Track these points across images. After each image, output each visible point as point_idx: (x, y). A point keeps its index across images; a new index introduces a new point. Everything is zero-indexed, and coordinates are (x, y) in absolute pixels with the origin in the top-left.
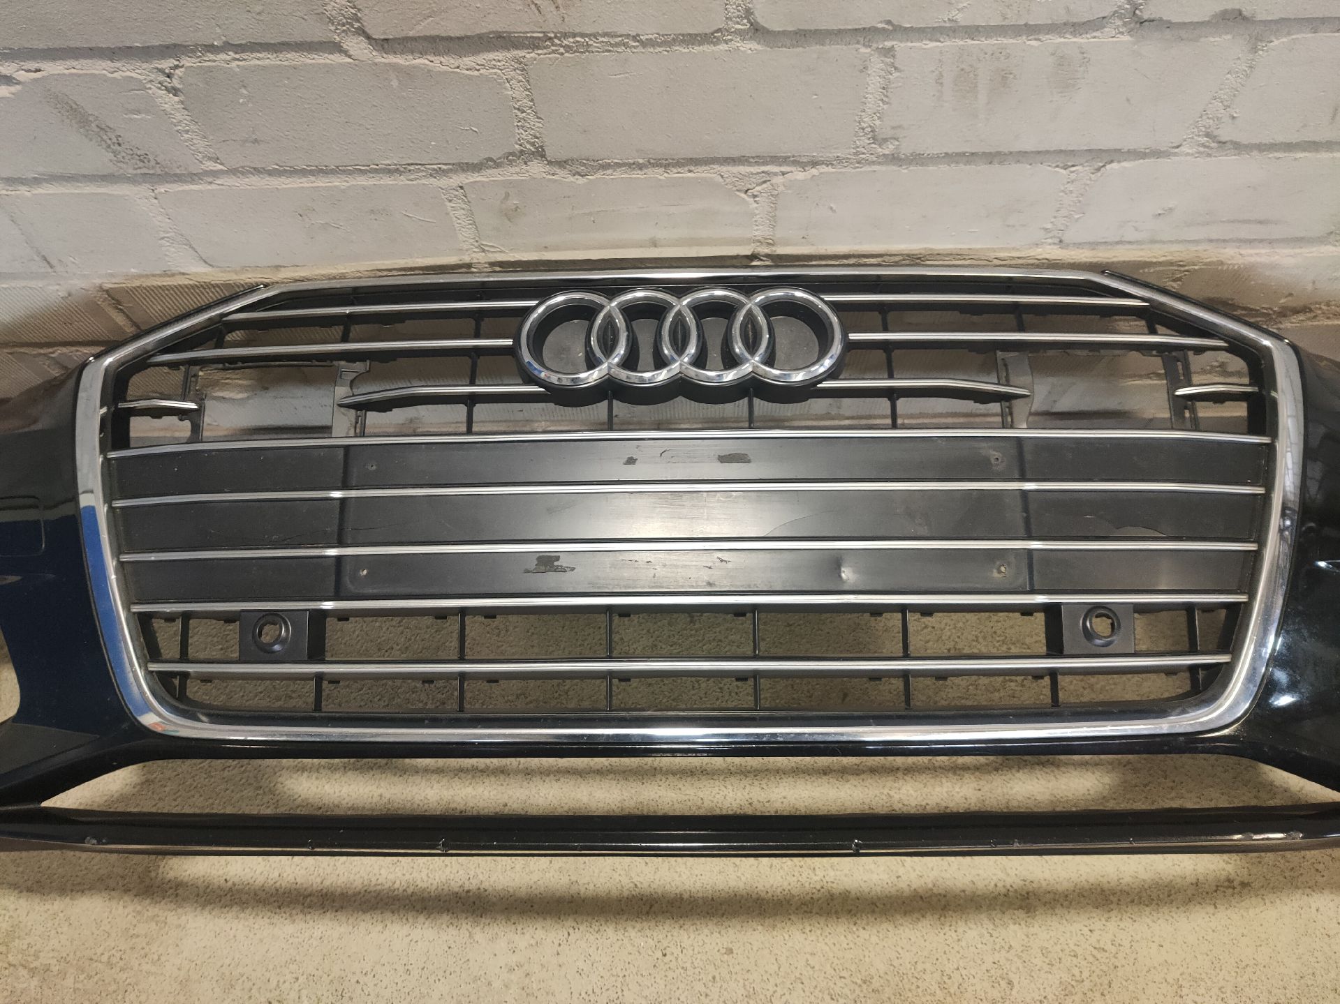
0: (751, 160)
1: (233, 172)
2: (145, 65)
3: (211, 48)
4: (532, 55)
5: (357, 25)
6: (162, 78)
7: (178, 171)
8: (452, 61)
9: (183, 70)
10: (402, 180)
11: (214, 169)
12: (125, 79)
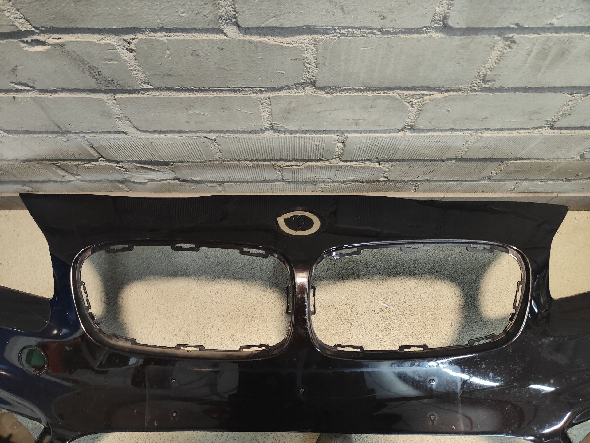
0: (417, 89)
1: (157, 89)
2: (117, 37)
3: (154, 30)
4: (323, 37)
5: (234, 20)
6: (125, 44)
7: (128, 89)
8: (280, 39)
9: (137, 40)
10: (240, 95)
11: (147, 87)
12: (106, 44)
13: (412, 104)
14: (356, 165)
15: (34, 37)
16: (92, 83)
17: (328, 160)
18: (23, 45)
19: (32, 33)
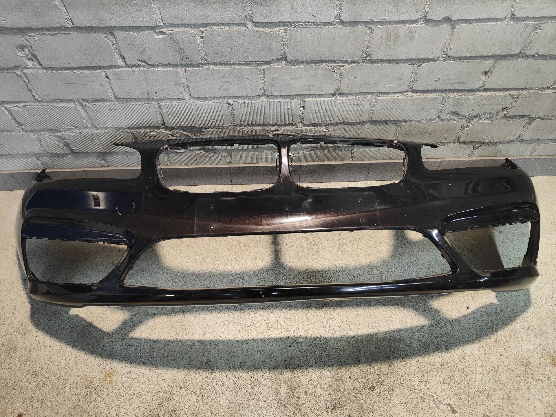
0: (337, 61)
1: (209, 64)
2: (198, 29)
3: (216, 25)
4: (289, 28)
5: (251, 19)
6: (201, 33)
7: (194, 63)
8: (270, 29)
9: (207, 31)
10: (249, 67)
11: (204, 62)
12: (192, 33)
13: (336, 73)
14: (312, 129)
15: (161, 30)
16: (177, 60)
17: (296, 124)
18: (154, 34)
19: (161, 27)
